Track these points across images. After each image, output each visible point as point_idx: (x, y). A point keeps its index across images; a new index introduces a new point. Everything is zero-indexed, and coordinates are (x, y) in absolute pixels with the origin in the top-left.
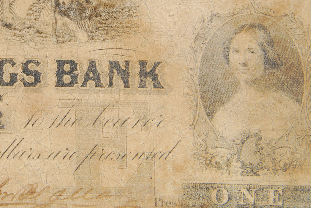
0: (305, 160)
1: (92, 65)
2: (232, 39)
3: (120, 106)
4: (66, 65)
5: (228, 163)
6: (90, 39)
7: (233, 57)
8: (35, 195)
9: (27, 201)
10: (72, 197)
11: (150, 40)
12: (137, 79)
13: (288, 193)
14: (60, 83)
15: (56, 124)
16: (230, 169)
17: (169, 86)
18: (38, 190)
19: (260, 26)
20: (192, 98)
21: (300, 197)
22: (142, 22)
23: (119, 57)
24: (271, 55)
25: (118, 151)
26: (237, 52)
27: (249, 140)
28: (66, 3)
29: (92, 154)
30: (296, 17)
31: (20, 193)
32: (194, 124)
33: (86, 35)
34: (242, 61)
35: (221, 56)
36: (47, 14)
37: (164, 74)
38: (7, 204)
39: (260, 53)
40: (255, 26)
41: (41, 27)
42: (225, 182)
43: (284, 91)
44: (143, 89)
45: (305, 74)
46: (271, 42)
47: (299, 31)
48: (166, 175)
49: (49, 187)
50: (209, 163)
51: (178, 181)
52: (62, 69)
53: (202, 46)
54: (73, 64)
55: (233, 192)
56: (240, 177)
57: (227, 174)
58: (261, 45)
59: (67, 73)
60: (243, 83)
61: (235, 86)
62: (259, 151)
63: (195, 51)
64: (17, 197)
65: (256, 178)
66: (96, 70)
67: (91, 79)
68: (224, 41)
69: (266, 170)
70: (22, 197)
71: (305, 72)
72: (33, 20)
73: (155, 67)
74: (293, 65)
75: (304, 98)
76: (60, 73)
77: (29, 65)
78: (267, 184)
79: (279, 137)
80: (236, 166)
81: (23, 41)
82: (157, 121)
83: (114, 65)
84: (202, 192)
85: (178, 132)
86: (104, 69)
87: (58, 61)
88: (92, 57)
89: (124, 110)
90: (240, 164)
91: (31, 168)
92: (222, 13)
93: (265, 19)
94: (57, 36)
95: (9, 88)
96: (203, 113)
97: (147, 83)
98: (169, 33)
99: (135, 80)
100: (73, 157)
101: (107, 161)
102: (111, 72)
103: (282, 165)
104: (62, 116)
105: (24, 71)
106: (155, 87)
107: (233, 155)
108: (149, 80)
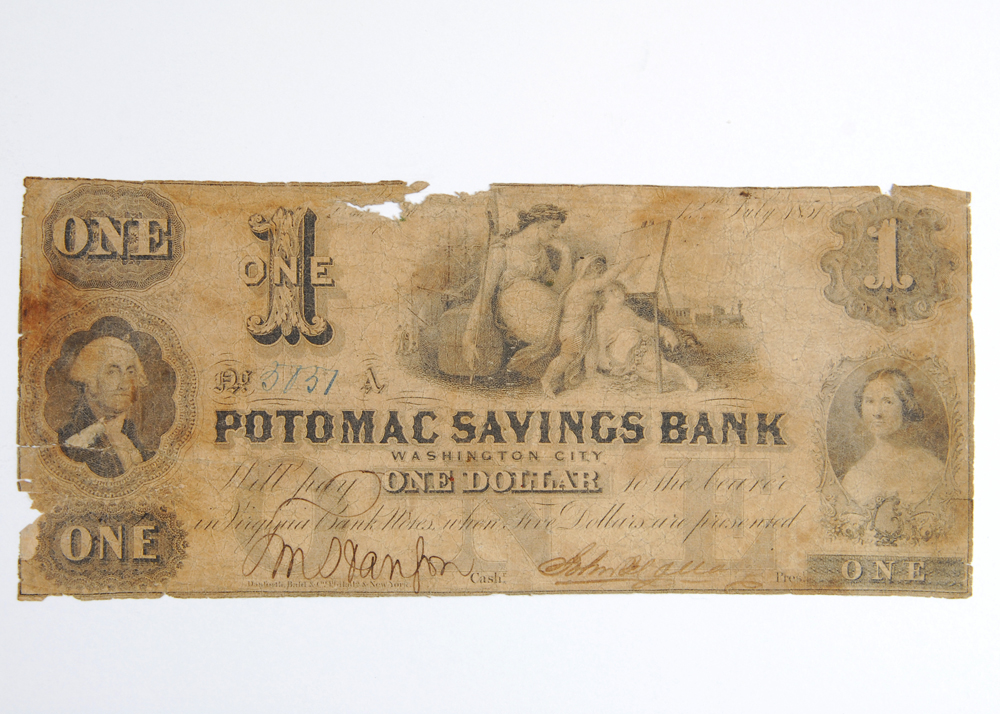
0: (950, 527)
1: (703, 418)
2: (865, 386)
3: (736, 466)
4: (673, 418)
5: (861, 530)
6: (700, 387)
7: (867, 407)
8: (638, 569)
9: (629, 576)
10: (681, 572)
11: (770, 389)
12: (756, 434)
13: (931, 566)
14: (666, 439)
15: (662, 487)
16: (863, 538)
17: (792, 442)
18: (641, 564)
19: (898, 372)
20: (819, 456)
21: (944, 570)
22: (760, 367)
23: (735, 409)
24: (911, 405)
25: (734, 518)
26: (871, 402)
27: (886, 504)
28: (673, 346)
29: (703, 521)
30: (940, 360)
31: (621, 567)
32: (822, 485)
33: (696, 383)
34: (877, 412)
35: (852, 407)
36: (651, 359)
37: (787, 428)
38: (606, 581)
39: (898, 403)
40: (893, 372)
41: (643, 373)
42: (858, 553)
43: (926, 447)
44: (762, 445)
45: (950, 428)
46: (911, 390)
47: (943, 378)
48: (789, 545)
49: (654, 560)
50: (839, 531)
51: (803, 552)
52: (669, 423)
53: (830, 395)
54: (681, 416)
55: (866, 564)
56: (875, 548)
57: (859, 544)
58: (899, 394)
59: (674, 428)
60: (877, 438)
61: (868, 442)
62: (896, 516)
63: (822, 401)
64: (617, 572)
65: (893, 548)
66: (708, 424)
67: (702, 434)
68: (856, 388)
69: (905, 540)
70: (623, 571)
71: (950, 425)
72: (634, 366)
73: (776, 420)
74: (936, 417)
75: (949, 456)
76: (666, 427)
77: (630, 418)
78: (906, 555)
79: (919, 500)
80: (870, 534)
81: (623, 389)
82: (778, 483)
83: (729, 418)
84: (831, 565)
85: (803, 495)
86: (717, 422)
87: (663, 413)
88: (703, 409)
89: (741, 470)
90: (874, 533)
91: (633, 539)
92: (853, 356)
93: (903, 363)
94: (662, 384)
95: (606, 444)
96: (831, 472)
97: (767, 439)
98: (793, 380)
99: (753, 434)
100: (682, 525)
101: (721, 529)
102: (726, 426)
103: (923, 534)
104: (668, 478)
105: (624, 426)
106: (776, 443)
107: (867, 522)
108: (769, 435)
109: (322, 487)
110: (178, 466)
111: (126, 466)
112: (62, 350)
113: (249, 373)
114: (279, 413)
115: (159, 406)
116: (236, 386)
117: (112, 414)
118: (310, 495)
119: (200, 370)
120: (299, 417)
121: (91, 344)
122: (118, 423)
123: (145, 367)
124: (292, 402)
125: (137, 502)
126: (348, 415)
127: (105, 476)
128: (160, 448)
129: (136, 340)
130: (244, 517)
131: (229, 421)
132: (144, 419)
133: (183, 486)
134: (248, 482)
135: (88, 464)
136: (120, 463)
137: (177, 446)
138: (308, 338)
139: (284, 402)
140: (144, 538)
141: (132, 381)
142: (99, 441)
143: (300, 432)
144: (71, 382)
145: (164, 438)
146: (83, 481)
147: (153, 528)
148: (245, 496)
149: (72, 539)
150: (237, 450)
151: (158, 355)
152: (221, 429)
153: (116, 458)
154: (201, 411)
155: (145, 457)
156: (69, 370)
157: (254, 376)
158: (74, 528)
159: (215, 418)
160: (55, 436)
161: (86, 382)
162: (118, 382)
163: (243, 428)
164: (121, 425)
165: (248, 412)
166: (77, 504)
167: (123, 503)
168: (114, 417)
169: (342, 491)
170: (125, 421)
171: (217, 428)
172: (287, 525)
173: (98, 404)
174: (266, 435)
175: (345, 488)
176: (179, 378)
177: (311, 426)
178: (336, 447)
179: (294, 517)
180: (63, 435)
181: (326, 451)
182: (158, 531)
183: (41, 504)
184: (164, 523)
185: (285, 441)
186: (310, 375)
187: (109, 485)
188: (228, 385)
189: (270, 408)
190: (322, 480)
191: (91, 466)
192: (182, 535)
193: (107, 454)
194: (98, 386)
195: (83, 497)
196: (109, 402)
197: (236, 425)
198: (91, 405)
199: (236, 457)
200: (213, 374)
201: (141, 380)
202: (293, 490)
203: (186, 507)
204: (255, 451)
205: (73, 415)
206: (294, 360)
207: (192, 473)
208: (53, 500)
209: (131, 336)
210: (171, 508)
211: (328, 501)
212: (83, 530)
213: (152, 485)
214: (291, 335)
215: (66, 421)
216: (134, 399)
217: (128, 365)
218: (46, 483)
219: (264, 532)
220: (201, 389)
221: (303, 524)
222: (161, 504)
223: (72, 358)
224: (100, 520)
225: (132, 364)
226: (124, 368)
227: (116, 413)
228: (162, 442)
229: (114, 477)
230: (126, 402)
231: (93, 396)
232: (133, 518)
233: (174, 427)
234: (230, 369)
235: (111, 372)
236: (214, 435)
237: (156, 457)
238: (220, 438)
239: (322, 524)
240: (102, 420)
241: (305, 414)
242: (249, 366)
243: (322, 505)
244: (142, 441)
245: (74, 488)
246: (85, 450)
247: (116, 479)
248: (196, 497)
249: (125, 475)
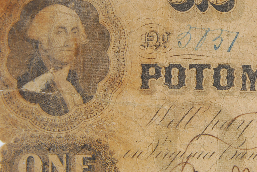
109: (225, 125)
110: (111, 107)
111: (70, 107)
112: (22, 14)
113: (168, 34)
114: (191, 66)
115: (96, 59)
116: (158, 44)
117: (59, 66)
118: (216, 132)
119: (129, 31)
120: (207, 69)
121: (44, 10)
122: (64, 73)
123: (86, 28)
124: (202, 57)
125: (78, 135)
126: (246, 68)
127: (53, 114)
128: (97, 93)
129: (79, 7)
130: (163, 148)
131: (152, 71)
132: (84, 70)
133: (114, 123)
134: (166, 121)
135: (40, 104)
136: (65, 104)
137: (110, 92)
138: (215, 6)
139: (195, 57)
140: (84, 164)
141: (76, 40)
142: (49, 87)
143: (208, 81)
144: (28, 40)
145: (101, 85)
146: (36, 119)
147: (90, 156)
148: (164, 132)
149: (27, 164)
150: (158, 95)
151: (96, 19)
152: (145, 78)
153: (62, 100)
154: (129, 63)
155: (85, 100)
156: (26, 31)
157: (171, 37)
158: (29, 155)
159: (140, 70)
160: (15, 82)
161: (40, 40)
162: (65, 40)
163: (163, 77)
164: (66, 74)
165: (167, 65)
166: (31, 137)
167: (67, 136)
168: (61, 68)
169: (241, 129)
170: (70, 71)
171: (142, 77)
172: (197, 155)
173: (49, 57)
174: (181, 83)
175: (244, 126)
176: (112, 38)
177: (217, 77)
178: (236, 93)
179: (202, 150)
180: (21, 81)
181: (228, 97)
182: (94, 159)
183: (3, 136)
184: (99, 153)
185: (196, 89)
186: (216, 36)
187: (56, 122)
188: (151, 43)
189: (185, 62)
190: (225, 120)
191: (42, 106)
192: (113, 162)
193: (55, 97)
194: (49, 43)
195: (36, 131)
196: (57, 56)
197: (157, 75)
198: (43, 58)
199: (157, 101)
200: (139, 34)
201: (83, 38)
202: (202, 127)
203: (117, 140)
204: (172, 96)
205: (29, 66)
206: (203, 24)
207: (122, 113)
208: (13, 132)
209: (75, 4)
210: (106, 141)
211: (230, 137)
212: (36, 157)
213: (90, 122)
214: (201, 4)
215: (23, 71)
216: (77, 54)
217: (72, 27)
218: (7, 120)
219: (178, 161)
220: (130, 46)
221: (209, 155)
222: (97, 137)
223: (29, 21)
224: (49, 149)
225: (75, 26)
226: (69, 29)
227: (62, 65)
228: (99, 88)
229: (60, 115)
230: (70, 56)
231: (45, 51)
232: (75, 148)
233: (108, 76)
234: (153, 31)
235: (59, 32)
236: (139, 83)
237: (94, 100)
238: (145, 85)
239: (226, 155)
240: (51, 70)
241: (212, 67)
242: (168, 28)
243: (225, 139)
244: (82, 87)
245: (29, 124)
246: (38, 94)
247: (62, 117)
248: (125, 132)
249: (70, 114)
